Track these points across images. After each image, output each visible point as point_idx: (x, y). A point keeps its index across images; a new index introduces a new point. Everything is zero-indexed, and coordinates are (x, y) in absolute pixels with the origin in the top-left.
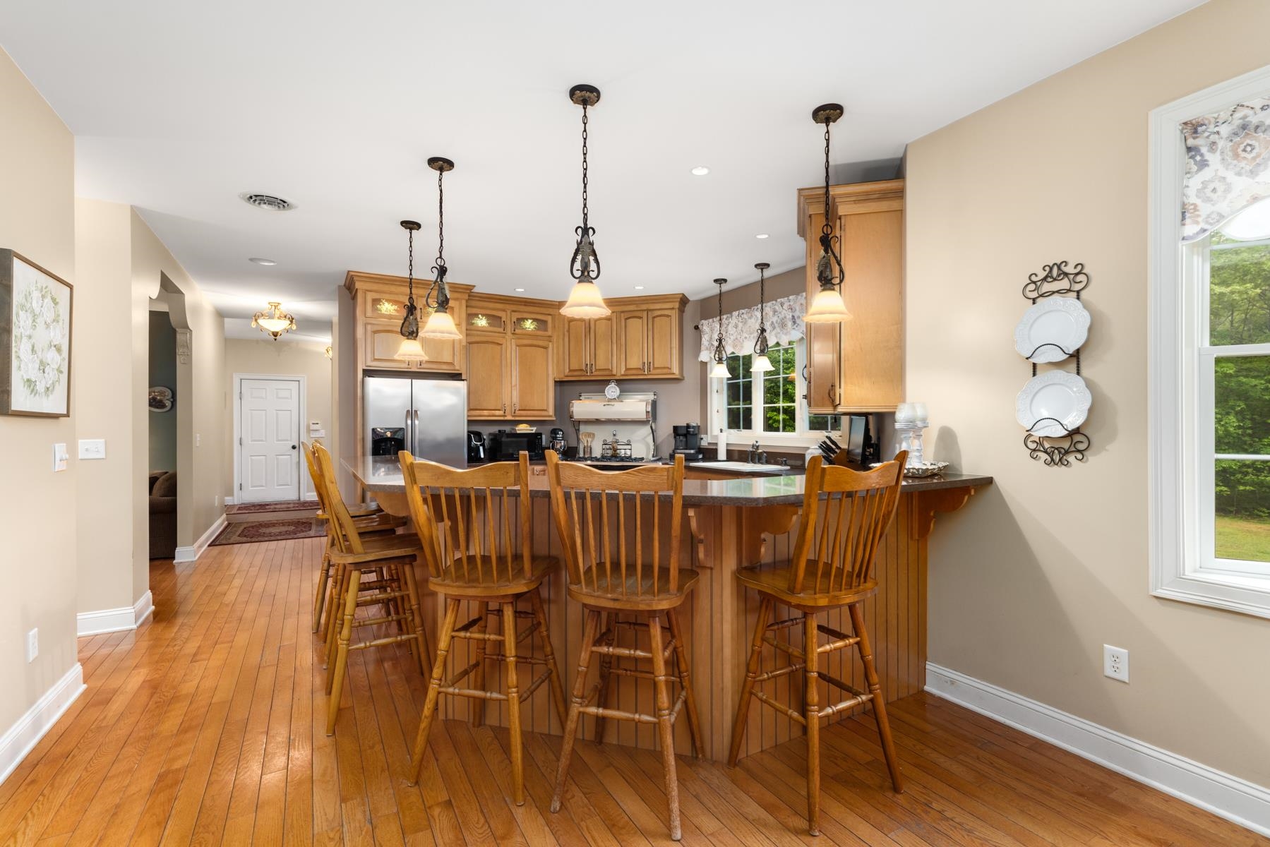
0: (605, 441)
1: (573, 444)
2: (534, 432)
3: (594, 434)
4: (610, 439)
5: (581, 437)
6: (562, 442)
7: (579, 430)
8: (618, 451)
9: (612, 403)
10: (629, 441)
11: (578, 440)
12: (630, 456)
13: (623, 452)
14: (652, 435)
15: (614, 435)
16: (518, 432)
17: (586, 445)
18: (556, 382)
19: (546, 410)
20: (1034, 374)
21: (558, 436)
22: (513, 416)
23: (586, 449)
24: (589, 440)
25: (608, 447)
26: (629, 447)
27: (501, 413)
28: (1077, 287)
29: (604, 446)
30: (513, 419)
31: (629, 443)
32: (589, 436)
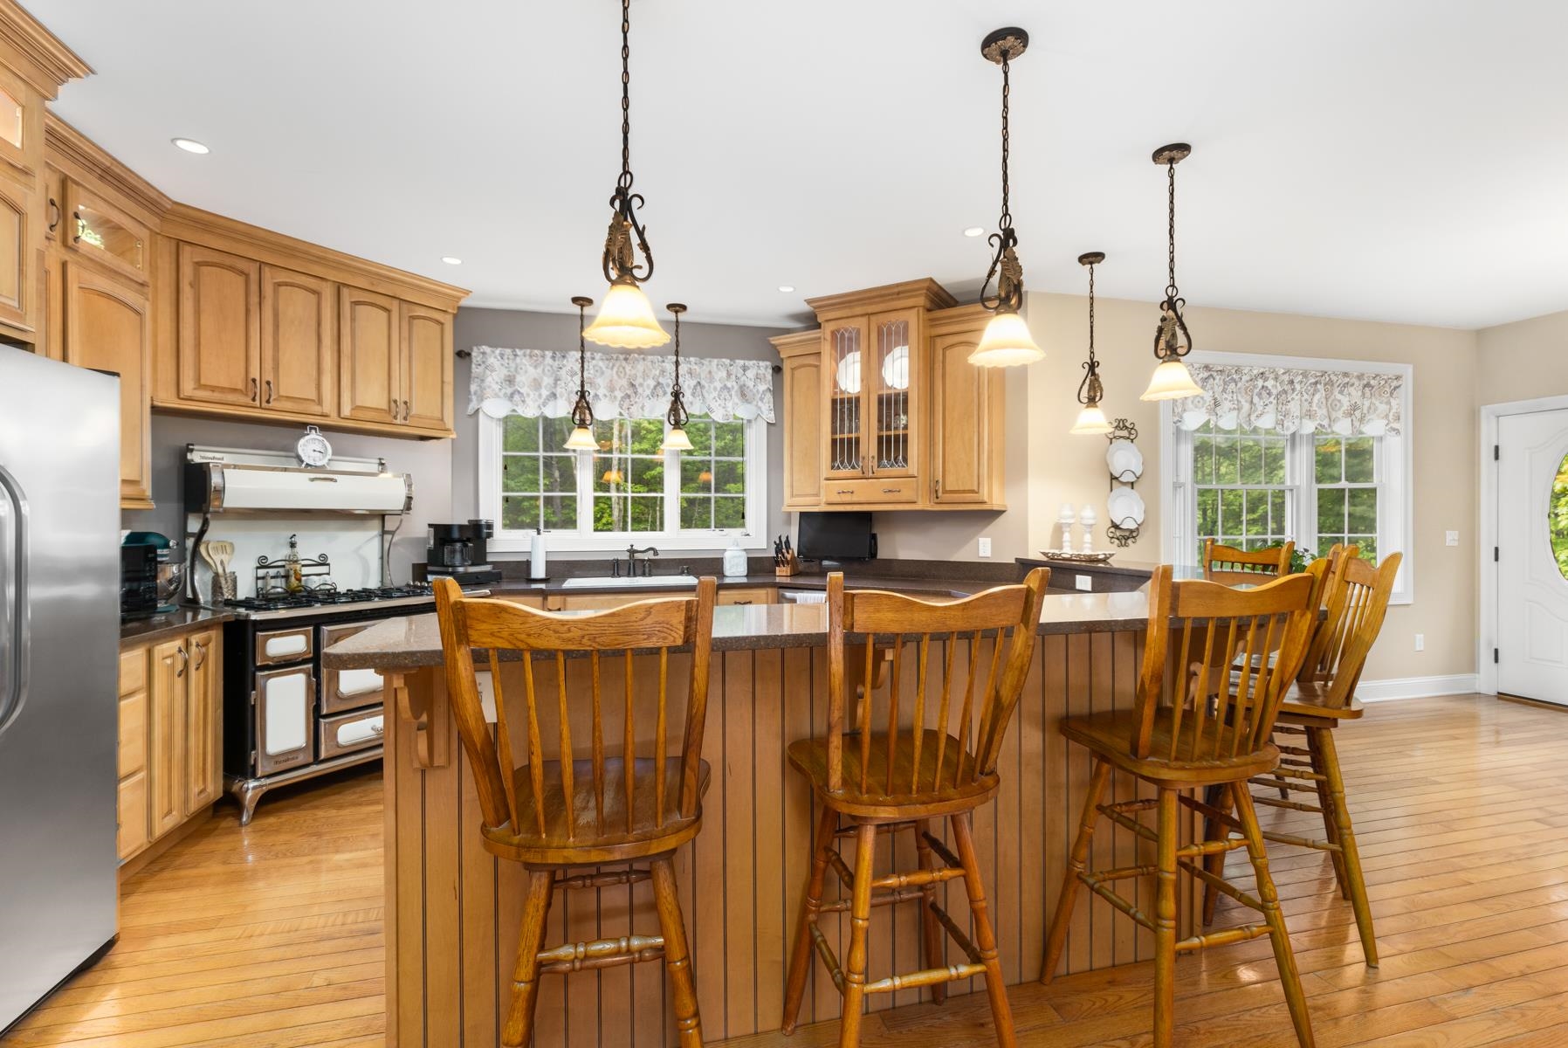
0: (262, 558)
4: (278, 554)
5: (205, 552)
8: (305, 581)
10: (323, 557)
13: (314, 579)
15: (291, 545)
17: (219, 571)
18: (155, 409)
20: (1111, 490)
25: (272, 572)
26: (325, 569)
28: (1132, 437)
29: (261, 572)
31: (323, 561)
32: (224, 549)
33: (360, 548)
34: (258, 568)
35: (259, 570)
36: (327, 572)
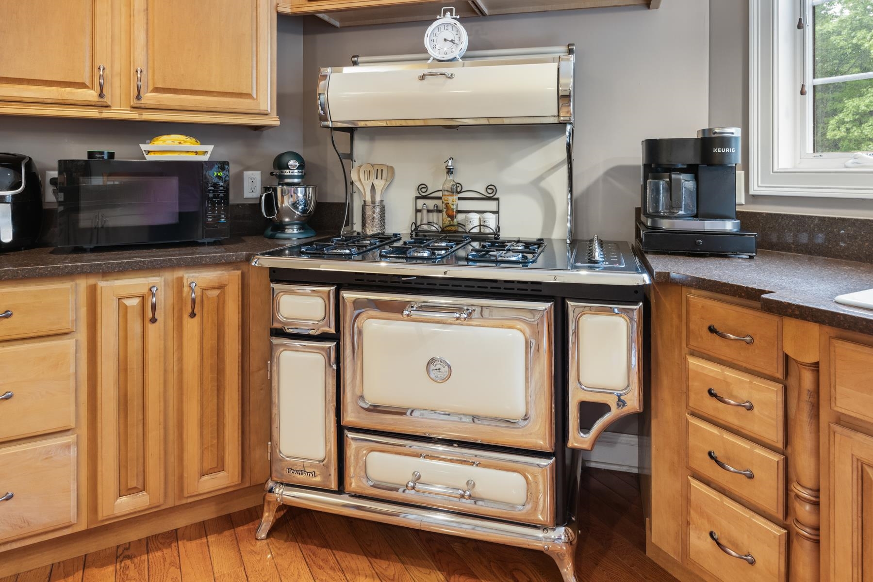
0: (422, 187)
1: (336, 195)
2: (205, 158)
3: (391, 169)
4: (437, 183)
5: (354, 176)
6: (300, 190)
7: (350, 156)
8: (460, 217)
9: (448, 71)
10: (492, 188)
11: (349, 184)
12: (496, 233)
13: (475, 218)
14: (564, 169)
15: (450, 171)
16: (150, 158)
17: (368, 198)
18: (282, 18)
19: (248, 96)
21: (287, 172)
22: (134, 108)
23: (369, 212)
24: (379, 184)
25: (431, 204)
26: (491, 205)
27: (91, 95)
29: (420, 202)
30: (134, 116)
31: (491, 195)
32: (379, 174)
33: (541, 178)
34: (417, 198)
35: (419, 201)
36: (495, 209)
